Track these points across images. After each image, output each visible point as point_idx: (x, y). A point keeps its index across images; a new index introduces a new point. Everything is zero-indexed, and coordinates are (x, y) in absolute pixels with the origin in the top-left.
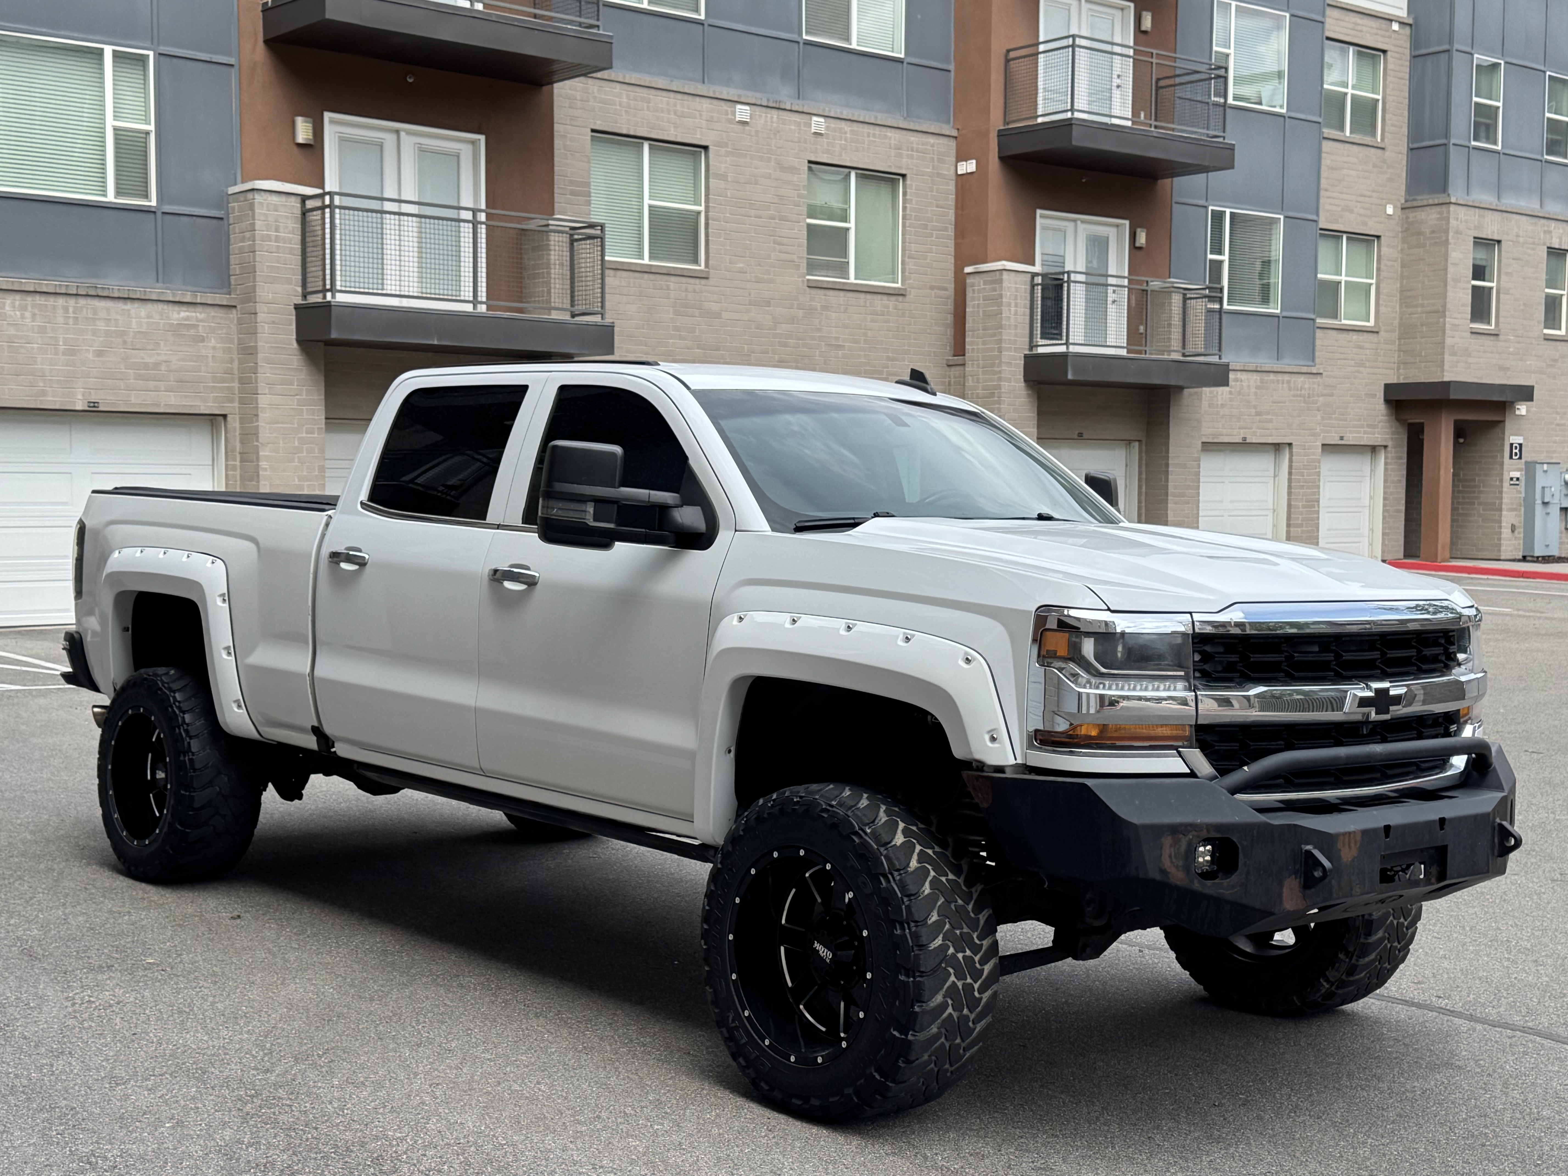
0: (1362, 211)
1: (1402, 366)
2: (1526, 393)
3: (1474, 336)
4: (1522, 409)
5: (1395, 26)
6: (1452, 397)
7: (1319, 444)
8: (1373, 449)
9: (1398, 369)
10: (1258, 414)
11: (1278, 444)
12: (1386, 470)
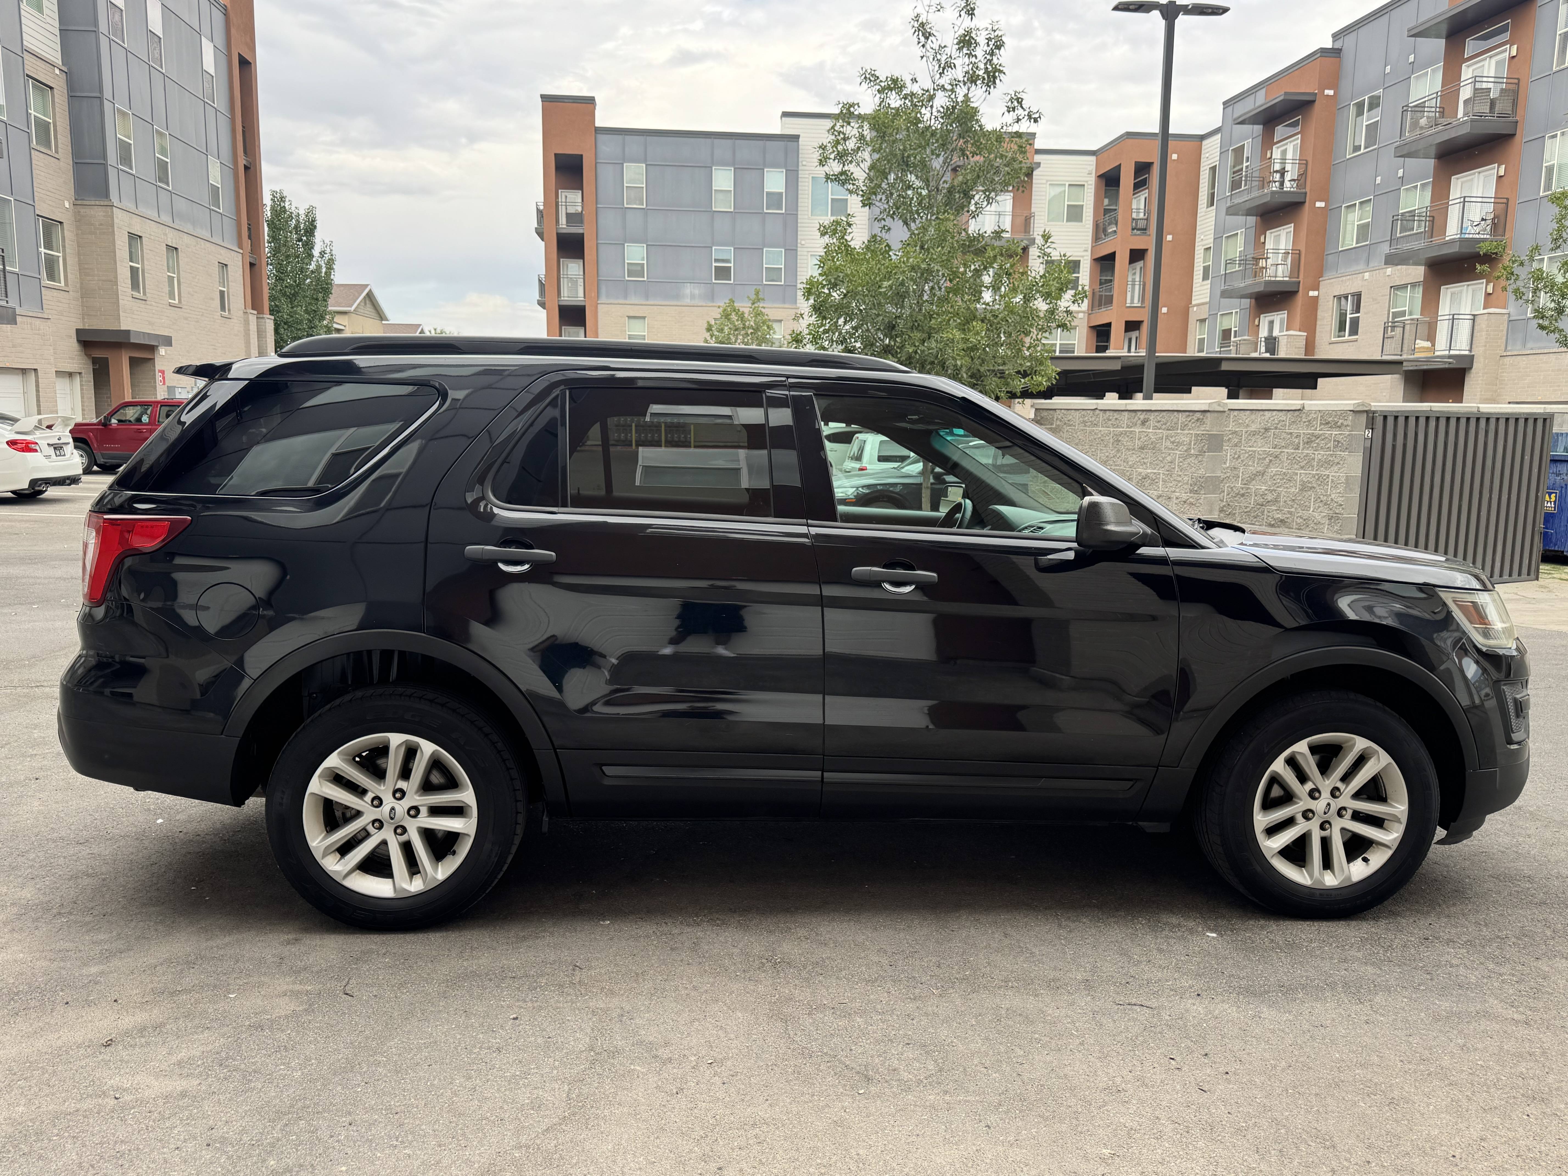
0: (50, 203)
1: (86, 317)
2: (168, 341)
3: (134, 300)
4: (162, 351)
5: (57, 71)
6: (132, 341)
7: (54, 370)
8: (70, 375)
9: (83, 319)
10: (14, 346)
11: (25, 369)
12: (82, 390)
